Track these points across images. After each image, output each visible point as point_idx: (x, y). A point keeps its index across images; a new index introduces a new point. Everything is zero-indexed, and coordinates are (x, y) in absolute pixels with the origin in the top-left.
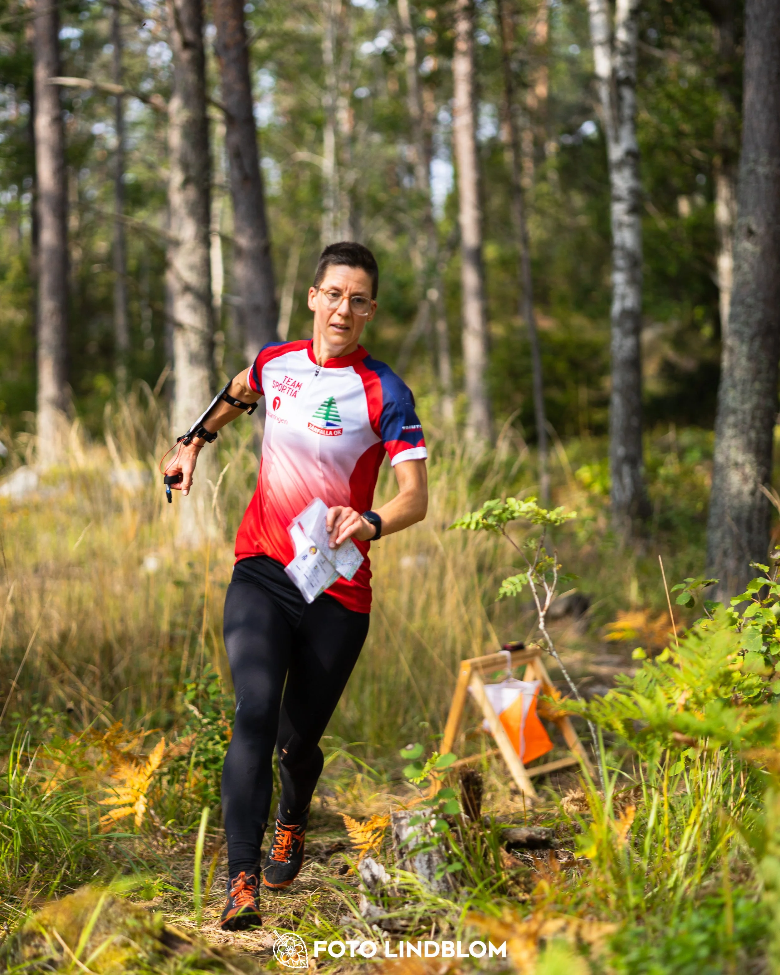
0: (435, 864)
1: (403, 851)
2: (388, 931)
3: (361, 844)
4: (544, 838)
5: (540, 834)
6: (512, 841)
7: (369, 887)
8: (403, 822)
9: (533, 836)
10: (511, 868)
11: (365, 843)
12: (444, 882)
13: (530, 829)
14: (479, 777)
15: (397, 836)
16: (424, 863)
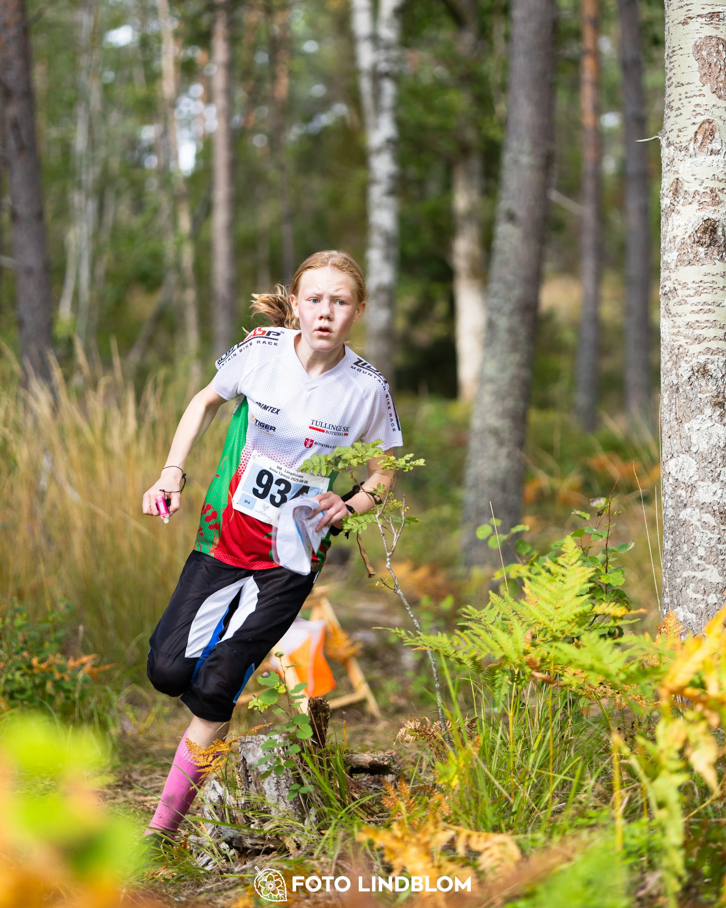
0: (283, 786)
1: (249, 774)
2: (237, 848)
3: (204, 767)
4: (386, 763)
5: (383, 759)
6: (355, 767)
7: (215, 807)
8: (250, 746)
9: (376, 761)
10: (356, 792)
11: (207, 766)
12: (291, 803)
13: (373, 755)
14: (327, 705)
15: (244, 759)
16: (273, 785)
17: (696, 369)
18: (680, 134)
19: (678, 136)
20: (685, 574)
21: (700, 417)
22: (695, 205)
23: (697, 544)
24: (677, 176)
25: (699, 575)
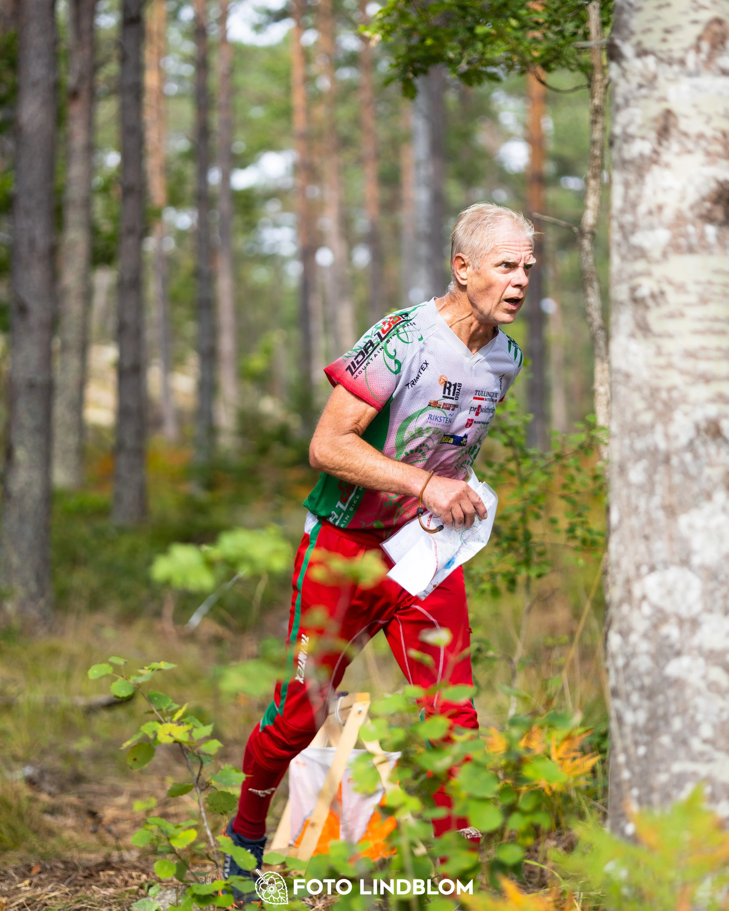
17: (703, 425)
18: (670, 37)
19: (664, 40)
20: (677, 767)
21: (707, 507)
22: (699, 157)
23: (699, 717)
24: (664, 105)
25: (702, 769)
